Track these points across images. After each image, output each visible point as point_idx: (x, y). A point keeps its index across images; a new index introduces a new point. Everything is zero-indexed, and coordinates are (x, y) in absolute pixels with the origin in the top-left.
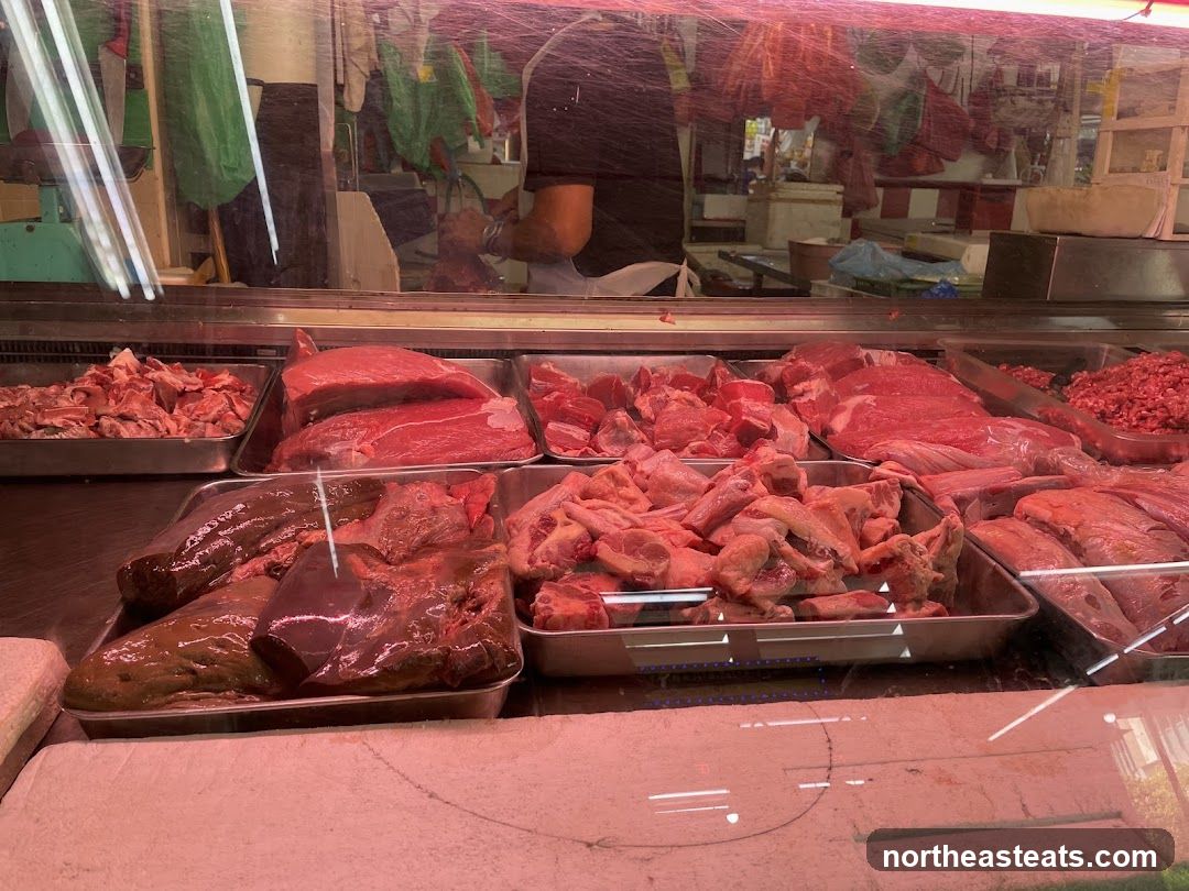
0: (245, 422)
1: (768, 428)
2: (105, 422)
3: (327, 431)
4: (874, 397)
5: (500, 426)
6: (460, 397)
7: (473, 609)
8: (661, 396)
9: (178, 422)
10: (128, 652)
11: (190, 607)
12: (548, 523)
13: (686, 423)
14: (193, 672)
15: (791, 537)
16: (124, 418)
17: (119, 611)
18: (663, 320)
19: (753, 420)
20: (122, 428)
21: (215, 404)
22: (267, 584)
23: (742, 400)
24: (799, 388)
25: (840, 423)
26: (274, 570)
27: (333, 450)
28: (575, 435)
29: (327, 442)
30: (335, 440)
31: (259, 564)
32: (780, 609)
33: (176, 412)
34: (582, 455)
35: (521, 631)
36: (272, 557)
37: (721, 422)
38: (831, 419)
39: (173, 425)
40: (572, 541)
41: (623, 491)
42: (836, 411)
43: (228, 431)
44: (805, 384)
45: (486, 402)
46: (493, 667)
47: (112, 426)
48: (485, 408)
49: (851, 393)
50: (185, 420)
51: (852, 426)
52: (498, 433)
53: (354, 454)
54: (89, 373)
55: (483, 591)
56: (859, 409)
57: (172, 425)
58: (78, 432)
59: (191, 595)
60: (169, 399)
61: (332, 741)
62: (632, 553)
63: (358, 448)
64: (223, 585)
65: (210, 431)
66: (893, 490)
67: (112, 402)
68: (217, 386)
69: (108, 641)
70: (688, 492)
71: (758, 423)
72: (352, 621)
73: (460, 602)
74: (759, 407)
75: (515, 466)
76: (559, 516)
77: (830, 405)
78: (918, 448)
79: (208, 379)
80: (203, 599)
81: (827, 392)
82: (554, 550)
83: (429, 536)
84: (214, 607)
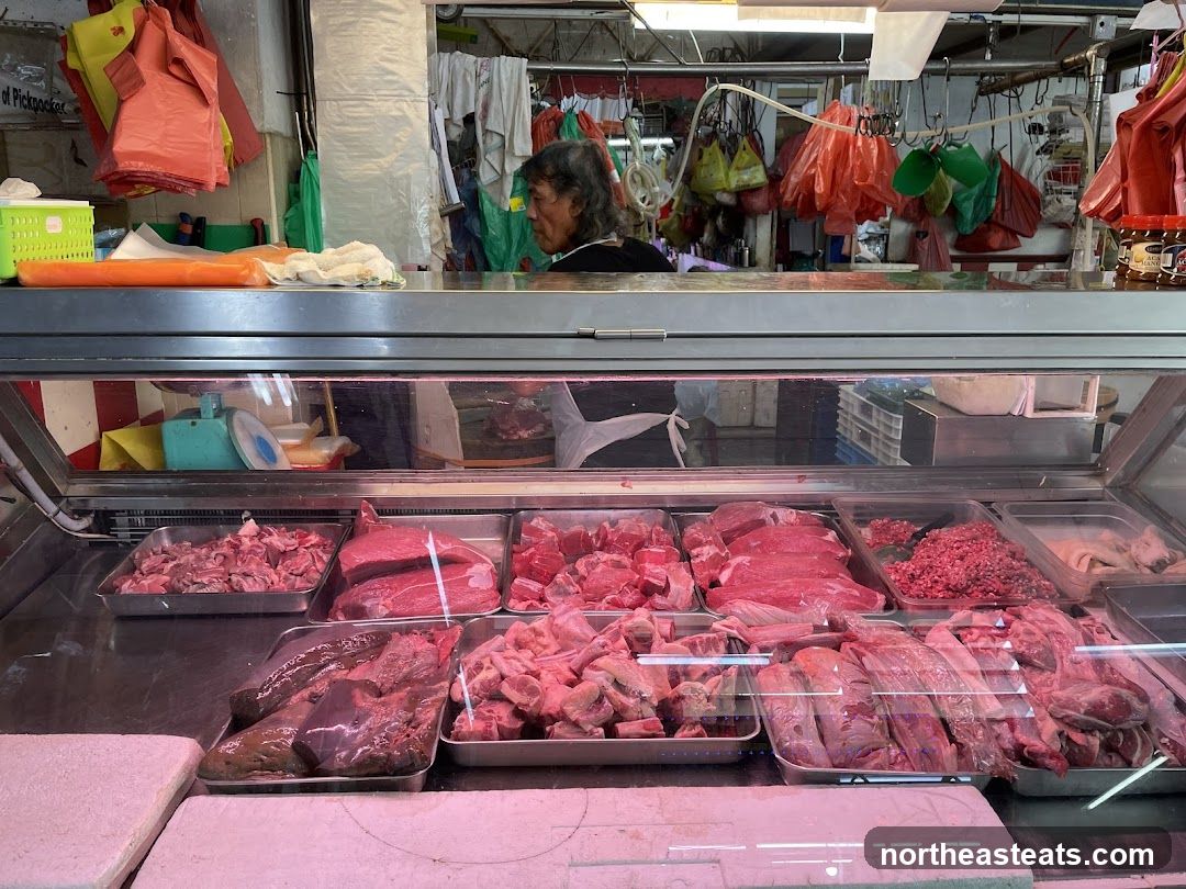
0: (321, 574)
1: (663, 584)
2: (234, 578)
3: (365, 591)
4: (749, 558)
5: (477, 585)
6: (456, 563)
7: (414, 728)
8: (594, 559)
9: (279, 575)
10: (231, 746)
11: (264, 721)
12: (479, 667)
13: (604, 582)
14: (262, 760)
15: (616, 683)
16: (246, 575)
17: (229, 721)
18: (623, 485)
19: (651, 580)
20: (245, 583)
21: (303, 561)
22: (307, 706)
23: (647, 565)
24: (694, 552)
25: (724, 577)
26: (313, 698)
27: (368, 604)
28: (532, 588)
29: (365, 599)
30: (369, 597)
31: (305, 693)
32: (595, 730)
33: (279, 567)
34: (529, 607)
35: (440, 741)
36: (313, 689)
37: (631, 580)
38: (720, 573)
39: (277, 579)
40: (489, 681)
41: (541, 640)
42: (723, 568)
43: (309, 582)
44: (699, 549)
45: (471, 567)
46: (413, 764)
47: (239, 581)
48: (470, 572)
49: (736, 553)
50: (284, 573)
51: (731, 579)
52: (473, 591)
53: (380, 607)
54: (227, 539)
55: (422, 717)
56: (738, 567)
57: (275, 578)
58: (216, 587)
59: (268, 713)
60: (275, 558)
61: (326, 801)
62: (519, 690)
63: (383, 603)
64: (284, 707)
65: (299, 583)
66: (721, 640)
67: (239, 563)
68: (307, 545)
69: (222, 740)
70: (582, 641)
71: (655, 581)
72: (347, 730)
73: (409, 722)
74: (659, 570)
75: (480, 616)
76: (486, 663)
77: (719, 563)
78: (750, 607)
79: (302, 538)
80: (273, 716)
81: (717, 554)
82: (478, 686)
83: (410, 673)
84: (278, 722)
